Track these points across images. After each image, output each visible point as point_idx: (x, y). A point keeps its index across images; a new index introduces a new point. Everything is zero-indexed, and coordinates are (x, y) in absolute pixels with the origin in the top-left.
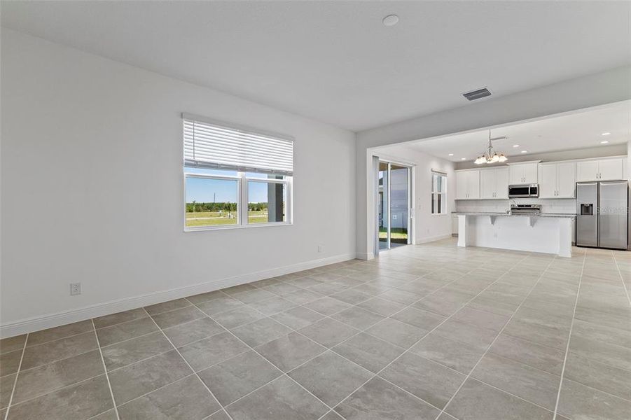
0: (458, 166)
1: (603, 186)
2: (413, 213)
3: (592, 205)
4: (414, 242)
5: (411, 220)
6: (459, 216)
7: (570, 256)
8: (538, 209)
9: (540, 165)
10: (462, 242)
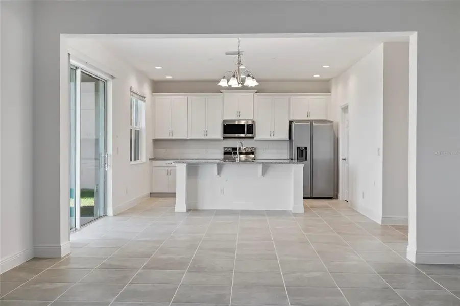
0: (158, 87)
1: (316, 126)
2: (110, 160)
3: (306, 148)
4: (110, 212)
5: (106, 173)
6: (177, 165)
7: (303, 212)
8: (253, 153)
9: (256, 95)
10: (181, 205)
